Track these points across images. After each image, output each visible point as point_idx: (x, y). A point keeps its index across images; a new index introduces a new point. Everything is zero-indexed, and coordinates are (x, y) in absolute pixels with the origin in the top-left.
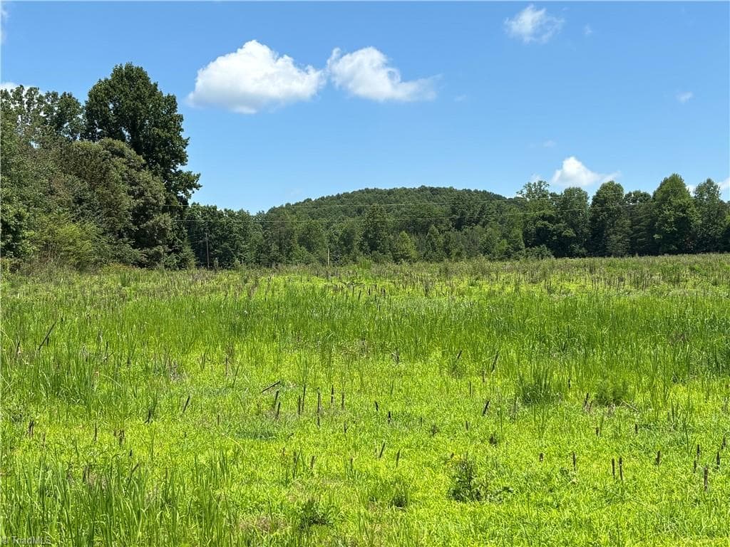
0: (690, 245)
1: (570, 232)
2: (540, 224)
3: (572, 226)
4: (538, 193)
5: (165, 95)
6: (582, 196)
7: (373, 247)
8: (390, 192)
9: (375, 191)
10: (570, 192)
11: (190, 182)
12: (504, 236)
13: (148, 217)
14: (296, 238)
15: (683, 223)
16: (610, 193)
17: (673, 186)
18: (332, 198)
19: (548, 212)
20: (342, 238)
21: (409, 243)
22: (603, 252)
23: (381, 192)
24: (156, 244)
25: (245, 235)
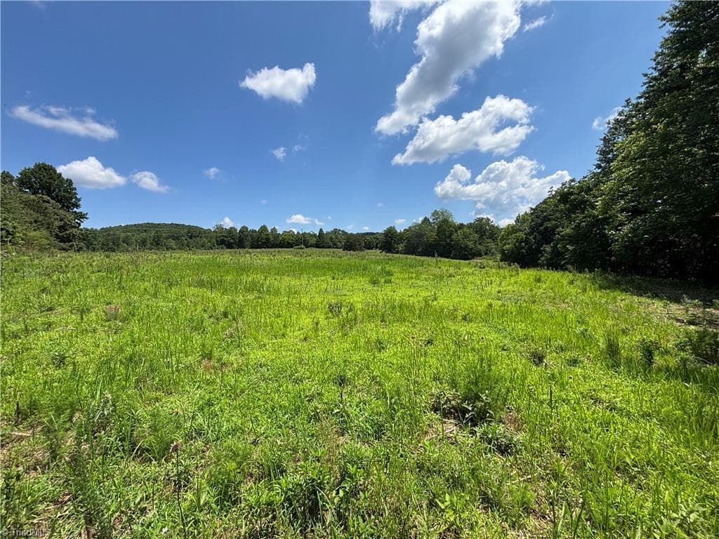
0: (270, 246)
1: (232, 241)
2: (222, 238)
3: (233, 239)
4: (220, 228)
5: (66, 178)
6: (235, 230)
7: (158, 244)
8: (158, 224)
9: (152, 224)
10: (231, 228)
11: (82, 216)
12: (209, 242)
13: (67, 230)
14: (121, 240)
15: (268, 239)
16: (244, 229)
17: (264, 228)
18: (132, 225)
19: (224, 234)
20: (142, 241)
21: (172, 243)
22: (243, 247)
23: (155, 224)
24: (72, 241)
25: (95, 239)
